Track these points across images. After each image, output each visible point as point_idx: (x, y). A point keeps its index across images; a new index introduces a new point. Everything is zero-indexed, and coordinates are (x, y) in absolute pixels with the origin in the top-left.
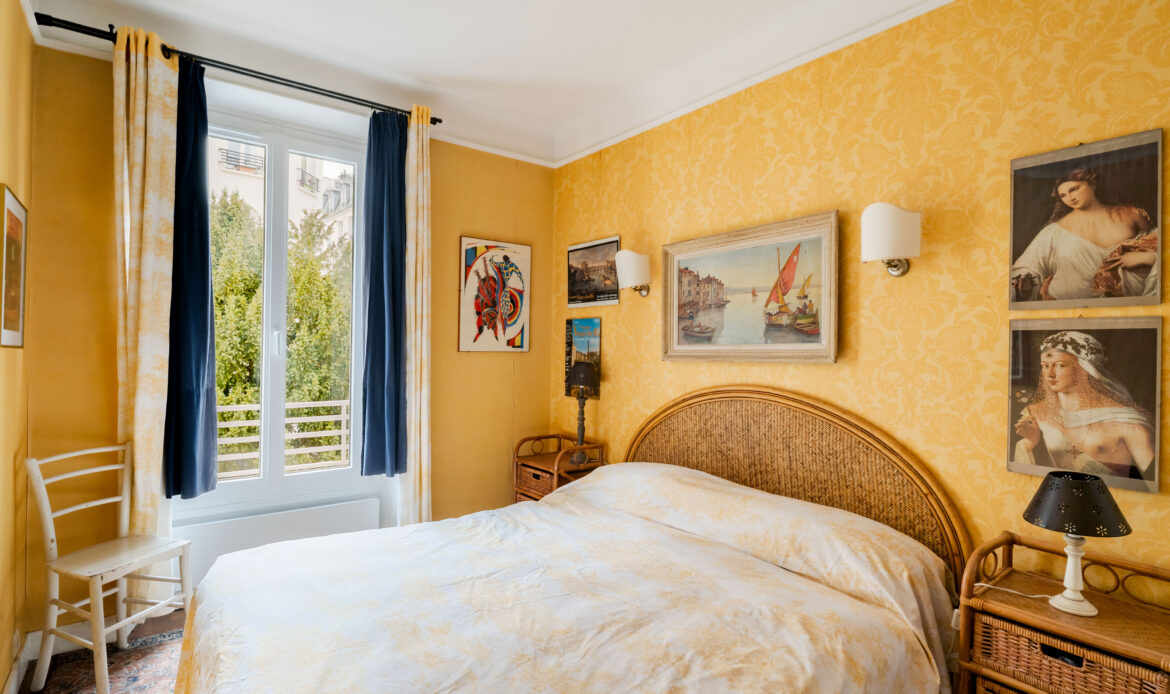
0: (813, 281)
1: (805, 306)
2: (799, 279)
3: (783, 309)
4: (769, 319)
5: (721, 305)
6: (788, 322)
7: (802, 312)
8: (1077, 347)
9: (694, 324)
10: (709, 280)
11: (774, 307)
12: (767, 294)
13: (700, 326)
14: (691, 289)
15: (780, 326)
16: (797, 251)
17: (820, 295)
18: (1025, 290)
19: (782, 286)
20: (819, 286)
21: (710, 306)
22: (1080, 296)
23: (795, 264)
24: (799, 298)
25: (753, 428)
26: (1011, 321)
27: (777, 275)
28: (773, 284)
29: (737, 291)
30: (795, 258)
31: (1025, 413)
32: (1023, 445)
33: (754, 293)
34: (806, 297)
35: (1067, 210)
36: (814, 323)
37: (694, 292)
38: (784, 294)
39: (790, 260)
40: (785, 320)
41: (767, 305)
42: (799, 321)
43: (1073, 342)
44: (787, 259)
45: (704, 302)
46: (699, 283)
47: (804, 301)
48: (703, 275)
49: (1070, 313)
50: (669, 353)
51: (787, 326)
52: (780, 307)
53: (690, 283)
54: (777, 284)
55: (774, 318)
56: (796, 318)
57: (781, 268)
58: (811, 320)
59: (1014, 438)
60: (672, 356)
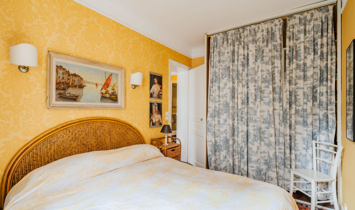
0: (116, 85)
1: (114, 92)
2: (112, 84)
3: (107, 92)
4: (102, 95)
5: (81, 87)
6: (109, 96)
7: (113, 94)
8: (156, 106)
9: (66, 93)
10: (75, 75)
11: (104, 91)
12: (102, 86)
13: (70, 93)
14: (64, 76)
15: (106, 97)
16: (111, 75)
17: (118, 90)
18: (151, 95)
19: (106, 85)
20: (117, 87)
21: (76, 86)
22: (156, 98)
23: (111, 79)
24: (112, 89)
25: (98, 132)
26: (150, 101)
27: (105, 81)
28: (103, 83)
29: (89, 83)
30: (111, 77)
31: (151, 117)
32: (151, 122)
33: (96, 85)
34: (114, 90)
35: (155, 83)
36: (116, 98)
37: (65, 78)
38: (107, 88)
39: (109, 77)
40: (108, 96)
41: (101, 90)
42: (112, 97)
43: (155, 105)
44: (108, 77)
45: (72, 84)
46: (69, 75)
47: (113, 91)
48: (71, 72)
49: (155, 100)
50: (51, 105)
51: (108, 98)
52: (106, 91)
53: (63, 74)
54: (105, 84)
55: (104, 95)
56: (111, 95)
57: (107, 79)
58: (115, 97)
59: (150, 122)
60: (53, 107)
